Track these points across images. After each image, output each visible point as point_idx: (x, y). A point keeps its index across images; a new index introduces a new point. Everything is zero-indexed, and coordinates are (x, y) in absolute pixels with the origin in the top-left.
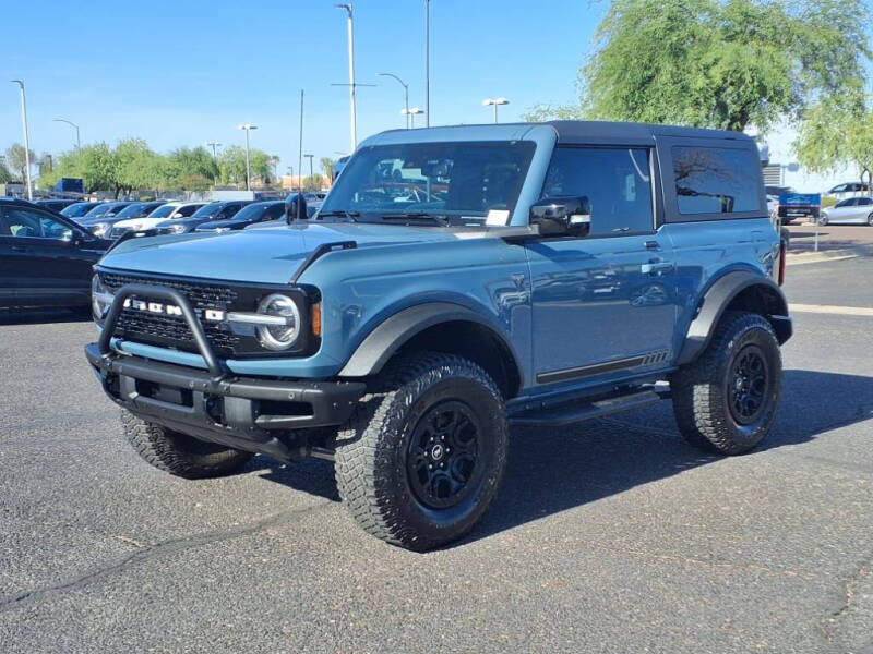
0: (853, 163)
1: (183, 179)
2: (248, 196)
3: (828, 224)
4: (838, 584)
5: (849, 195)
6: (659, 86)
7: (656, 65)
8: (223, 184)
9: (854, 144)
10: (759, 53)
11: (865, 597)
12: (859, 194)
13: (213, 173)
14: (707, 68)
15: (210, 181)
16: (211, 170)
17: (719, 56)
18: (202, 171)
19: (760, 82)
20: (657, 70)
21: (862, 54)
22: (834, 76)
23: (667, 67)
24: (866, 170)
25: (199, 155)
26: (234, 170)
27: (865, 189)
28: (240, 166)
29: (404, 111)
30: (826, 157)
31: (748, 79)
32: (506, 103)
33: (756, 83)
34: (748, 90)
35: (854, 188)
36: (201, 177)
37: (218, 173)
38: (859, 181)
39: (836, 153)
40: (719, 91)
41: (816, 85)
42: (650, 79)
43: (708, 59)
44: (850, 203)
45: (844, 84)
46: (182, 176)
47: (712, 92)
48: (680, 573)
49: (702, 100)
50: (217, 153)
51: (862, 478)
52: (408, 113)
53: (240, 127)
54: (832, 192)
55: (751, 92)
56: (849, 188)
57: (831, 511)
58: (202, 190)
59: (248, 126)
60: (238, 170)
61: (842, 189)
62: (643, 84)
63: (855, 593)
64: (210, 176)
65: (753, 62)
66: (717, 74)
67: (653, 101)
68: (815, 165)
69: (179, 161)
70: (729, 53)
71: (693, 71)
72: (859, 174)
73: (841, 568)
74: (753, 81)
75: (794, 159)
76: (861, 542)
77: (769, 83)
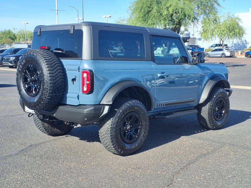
0: (218, 38)
1: (4, 40)
2: (26, 46)
3: (209, 57)
4: (172, 175)
5: (217, 48)
6: (153, 13)
7: (152, 7)
8: (18, 42)
9: (218, 32)
10: (184, 4)
11: (179, 180)
12: (219, 48)
13: (14, 38)
14: (168, 8)
15: (13, 41)
16: (13, 37)
17: (171, 4)
18: (10, 37)
19: (184, 13)
20: (153, 8)
21: (216, 4)
22: (207, 11)
23: (155, 8)
24: (221, 40)
25: (9, 32)
26: (21, 37)
27: (221, 46)
28: (24, 36)
29: (77, 19)
30: (209, 36)
31: (180, 12)
32: (110, 17)
33: (183, 13)
34: (180, 15)
35: (218, 45)
36: (10, 40)
37: (16, 38)
38: (219, 43)
39: (213, 35)
40: (172, 15)
41: (202, 14)
42: (150, 11)
43: (168, 5)
44: (216, 50)
45: (210, 14)
46: (3, 39)
47: (169, 16)
48: (125, 173)
49: (166, 18)
50: (15, 32)
51: (192, 140)
52: (79, 19)
53: (23, 23)
54: (211, 47)
55: (182, 16)
56: (216, 45)
57: (178, 151)
58: (10, 44)
59: (25, 23)
60: (23, 37)
61: (214, 46)
62: (148, 12)
63: (176, 178)
64: (13, 39)
65: (182, 6)
66: (170, 10)
67: (151, 18)
68: (206, 38)
69: (2, 34)
70: (174, 3)
71: (164, 9)
72: (219, 42)
73: (175, 171)
74: (182, 12)
75: (199, 37)
76: (184, 161)
77: (187, 13)
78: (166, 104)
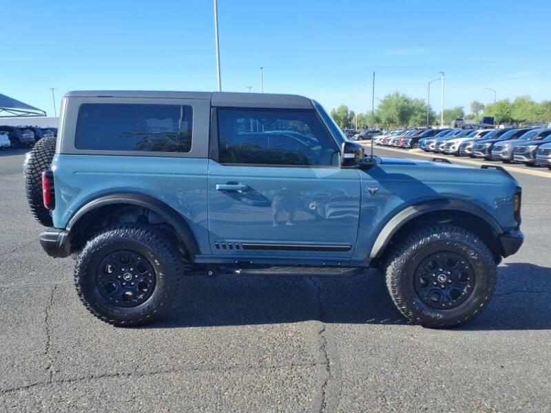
78: (244, 246)
